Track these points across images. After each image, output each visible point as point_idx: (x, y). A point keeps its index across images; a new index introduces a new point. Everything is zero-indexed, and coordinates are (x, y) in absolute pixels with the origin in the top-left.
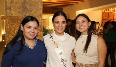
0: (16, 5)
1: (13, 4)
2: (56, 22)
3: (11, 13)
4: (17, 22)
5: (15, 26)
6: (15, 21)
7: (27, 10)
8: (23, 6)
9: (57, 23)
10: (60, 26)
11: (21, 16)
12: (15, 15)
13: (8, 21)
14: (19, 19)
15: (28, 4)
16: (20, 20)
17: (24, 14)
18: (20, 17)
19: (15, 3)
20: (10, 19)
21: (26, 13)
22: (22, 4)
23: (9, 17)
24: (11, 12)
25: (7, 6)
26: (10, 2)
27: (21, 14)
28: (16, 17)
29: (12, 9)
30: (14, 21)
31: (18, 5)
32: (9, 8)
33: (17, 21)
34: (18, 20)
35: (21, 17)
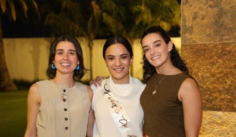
0: (203, 21)
1: (197, 20)
2: (109, 59)
3: (191, 38)
4: (203, 55)
5: (200, 63)
6: (200, 53)
7: (225, 28)
8: (216, 21)
9: (112, 59)
10: (118, 65)
11: (212, 42)
12: (199, 43)
13: (186, 54)
14: (208, 49)
15: (229, 14)
16: (209, 51)
17: (218, 38)
18: (209, 45)
19: (201, 17)
20: (191, 50)
21: (223, 35)
22: (214, 18)
23: (188, 47)
24: (193, 36)
25: (185, 26)
26: (191, 19)
27: (212, 38)
28: (202, 45)
29: (194, 30)
30: (198, 54)
31: (206, 21)
32: (188, 29)
33: (204, 53)
34: (205, 50)
35: (211, 45)
